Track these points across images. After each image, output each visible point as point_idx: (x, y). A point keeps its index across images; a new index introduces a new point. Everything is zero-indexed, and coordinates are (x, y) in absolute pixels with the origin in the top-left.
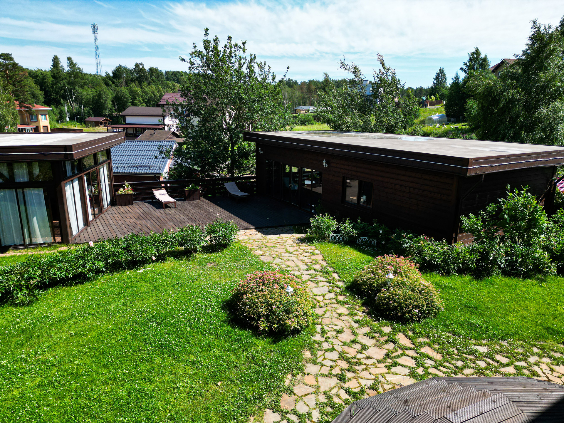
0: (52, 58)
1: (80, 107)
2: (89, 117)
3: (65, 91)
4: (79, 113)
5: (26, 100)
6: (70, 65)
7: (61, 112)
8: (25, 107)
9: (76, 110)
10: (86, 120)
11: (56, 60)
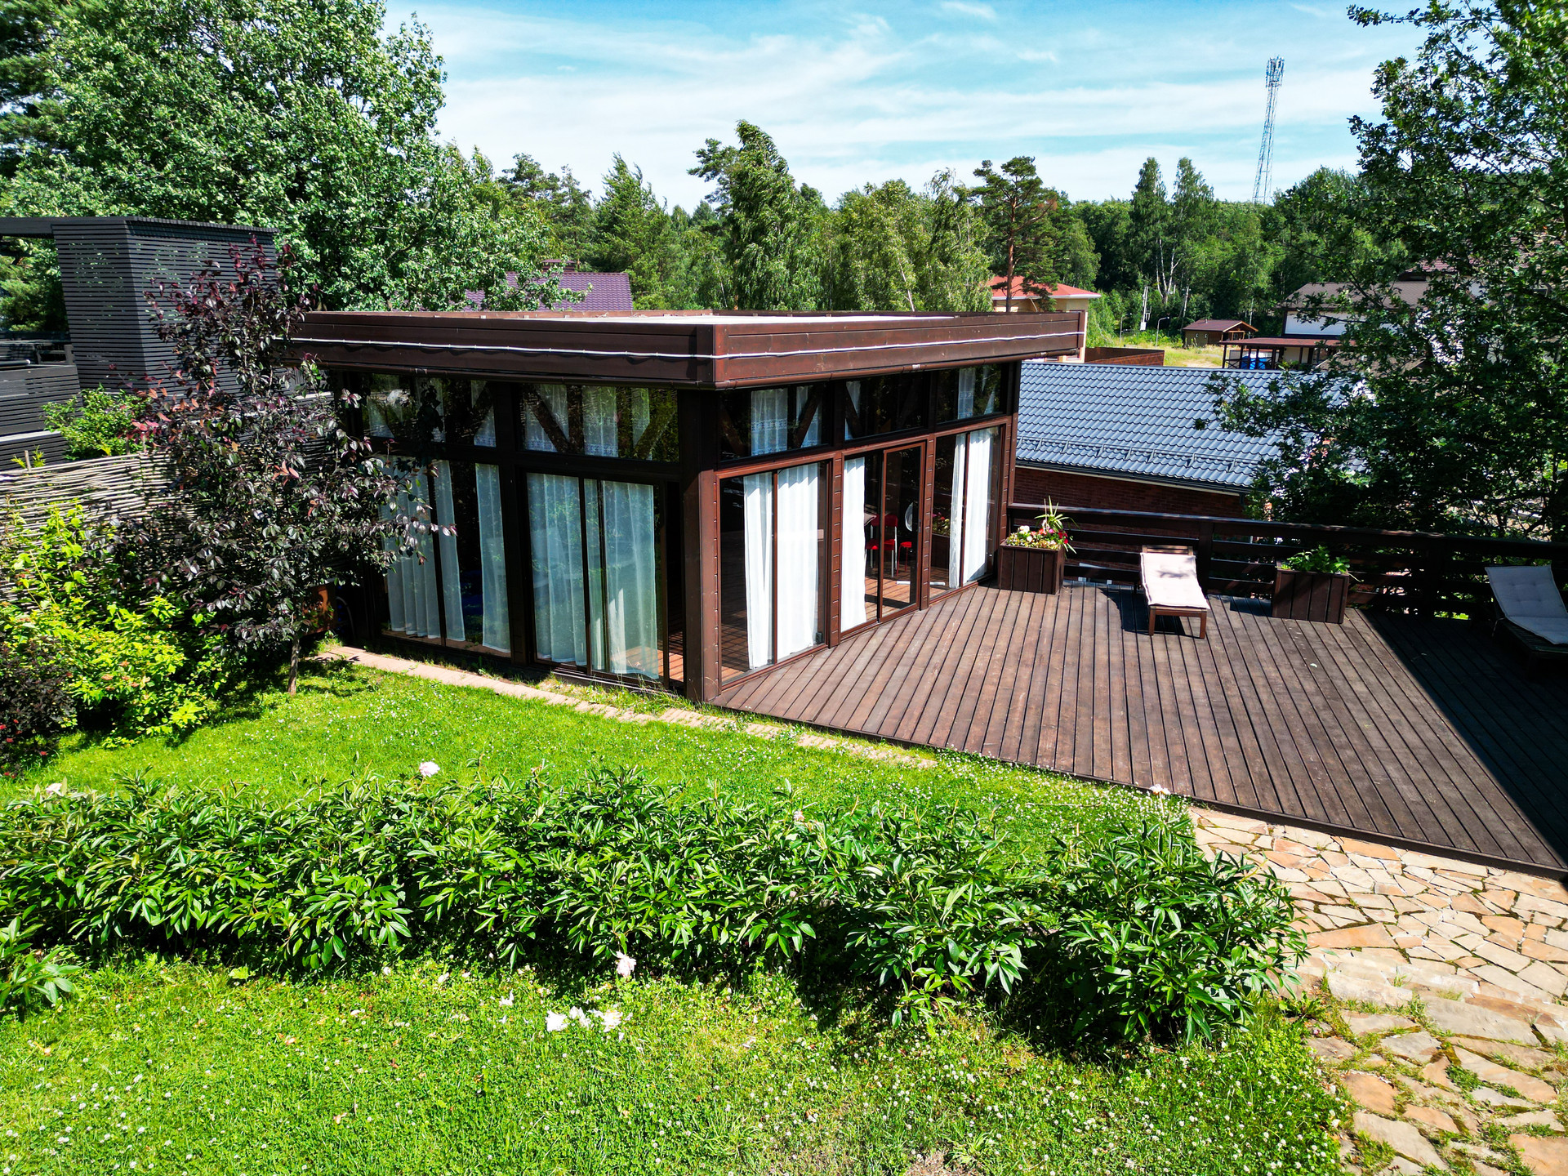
0: (1141, 167)
1: (1182, 294)
2: (1197, 319)
3: (1155, 251)
4: (1175, 310)
5: (1040, 272)
6: (1183, 180)
7: (1132, 308)
8: (1035, 291)
9: (1171, 300)
10: (1188, 327)
11: (1149, 172)
